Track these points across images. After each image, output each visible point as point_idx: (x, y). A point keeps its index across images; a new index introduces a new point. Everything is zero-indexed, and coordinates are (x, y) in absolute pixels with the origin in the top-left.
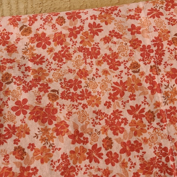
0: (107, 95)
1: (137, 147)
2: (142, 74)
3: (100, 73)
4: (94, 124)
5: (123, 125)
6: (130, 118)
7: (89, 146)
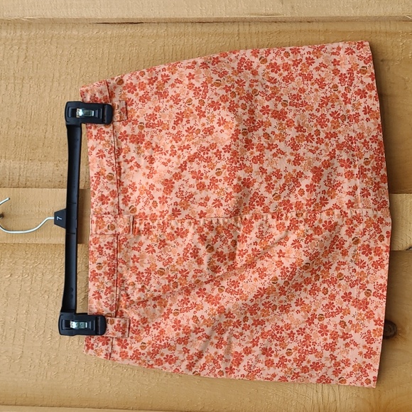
0: (317, 105)
1: (335, 135)
2: (340, 92)
3: (313, 90)
4: (310, 122)
5: (326, 123)
6: (331, 119)
7: (306, 134)
